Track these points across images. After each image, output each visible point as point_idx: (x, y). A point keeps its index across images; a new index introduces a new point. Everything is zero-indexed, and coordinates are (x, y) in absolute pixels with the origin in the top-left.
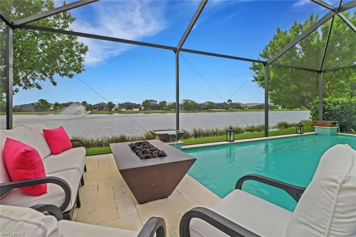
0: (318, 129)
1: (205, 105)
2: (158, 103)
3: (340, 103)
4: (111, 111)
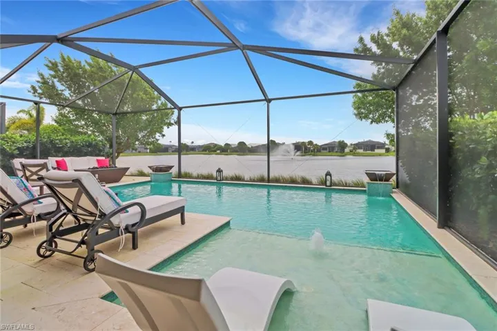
4: (344, 151)
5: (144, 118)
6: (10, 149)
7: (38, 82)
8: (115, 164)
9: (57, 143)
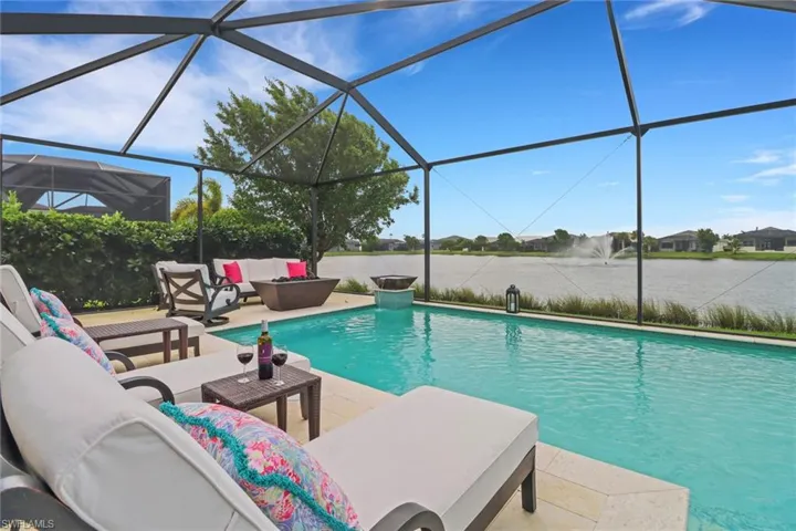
4: (711, 250)
5: (360, 193)
6: (162, 245)
7: (207, 141)
8: (316, 274)
9: (230, 236)
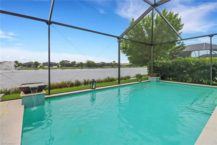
0: (150, 78)
1: (100, 64)
2: (70, 63)
3: (162, 63)
4: (37, 67)
